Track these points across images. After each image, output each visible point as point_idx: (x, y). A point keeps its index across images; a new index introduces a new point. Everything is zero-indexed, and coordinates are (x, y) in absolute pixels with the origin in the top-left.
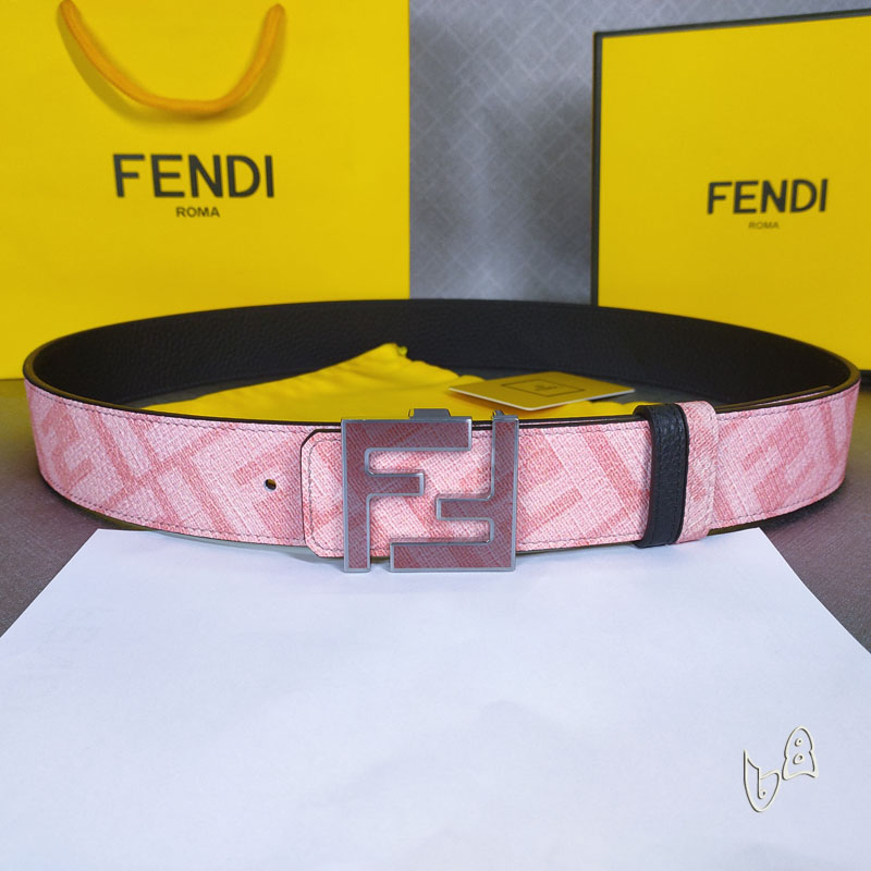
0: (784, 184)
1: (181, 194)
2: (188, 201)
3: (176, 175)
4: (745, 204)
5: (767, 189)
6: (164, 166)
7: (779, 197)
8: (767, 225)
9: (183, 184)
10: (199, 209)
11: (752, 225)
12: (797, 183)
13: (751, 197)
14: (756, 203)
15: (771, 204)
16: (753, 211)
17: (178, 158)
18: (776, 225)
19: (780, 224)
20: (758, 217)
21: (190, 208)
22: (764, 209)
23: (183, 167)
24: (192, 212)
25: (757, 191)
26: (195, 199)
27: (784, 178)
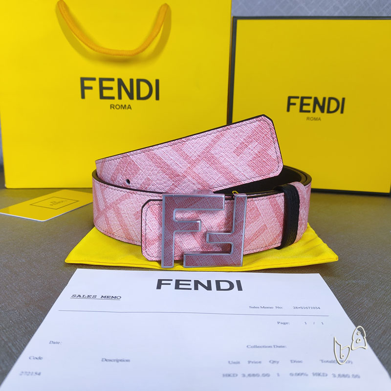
0: (324, 99)
1: (113, 98)
2: (117, 101)
3: (111, 88)
4: (305, 108)
5: (316, 101)
6: (106, 84)
7: (321, 105)
8: (315, 119)
9: (114, 93)
10: (122, 105)
11: (308, 118)
12: (330, 99)
13: (308, 105)
14: (310, 108)
15: (317, 108)
16: (309, 111)
17: (112, 80)
18: (320, 119)
19: (321, 118)
20: (311, 115)
21: (117, 105)
22: (314, 111)
23: (114, 85)
24: (118, 107)
25: (311, 102)
26: (120, 101)
27: (324, 96)
